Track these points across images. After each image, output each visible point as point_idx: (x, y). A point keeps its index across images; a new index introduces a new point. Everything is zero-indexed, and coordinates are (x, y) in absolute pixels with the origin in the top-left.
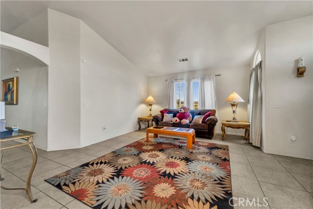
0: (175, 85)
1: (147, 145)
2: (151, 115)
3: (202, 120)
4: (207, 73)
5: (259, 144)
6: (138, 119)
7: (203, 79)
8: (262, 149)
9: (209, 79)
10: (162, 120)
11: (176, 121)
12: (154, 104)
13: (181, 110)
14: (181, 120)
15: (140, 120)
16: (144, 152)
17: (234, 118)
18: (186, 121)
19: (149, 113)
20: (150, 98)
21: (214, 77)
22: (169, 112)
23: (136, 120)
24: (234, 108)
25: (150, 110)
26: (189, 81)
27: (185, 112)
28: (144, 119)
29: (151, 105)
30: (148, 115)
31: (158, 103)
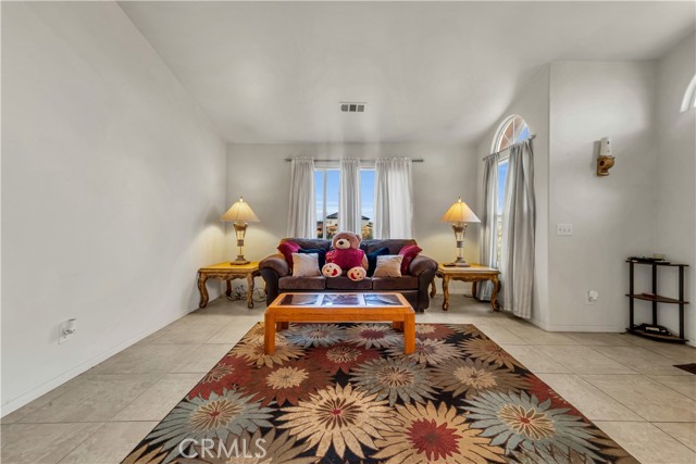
0: (312, 173)
1: (276, 366)
2: (241, 257)
3: (399, 267)
4: (392, 152)
5: (529, 312)
6: (200, 272)
7: (384, 167)
8: (535, 322)
9: (399, 166)
10: (290, 273)
11: (335, 272)
12: (254, 224)
13: (341, 243)
14: (345, 268)
15: (205, 277)
16: (287, 404)
17: (459, 259)
18: (359, 272)
19: (237, 251)
20: (241, 208)
21: (410, 163)
22: (306, 247)
23: (194, 277)
24: (460, 237)
25: (241, 243)
26: (350, 167)
27: (351, 248)
28: (221, 271)
29: (243, 228)
30: (233, 259)
31: (265, 223)
